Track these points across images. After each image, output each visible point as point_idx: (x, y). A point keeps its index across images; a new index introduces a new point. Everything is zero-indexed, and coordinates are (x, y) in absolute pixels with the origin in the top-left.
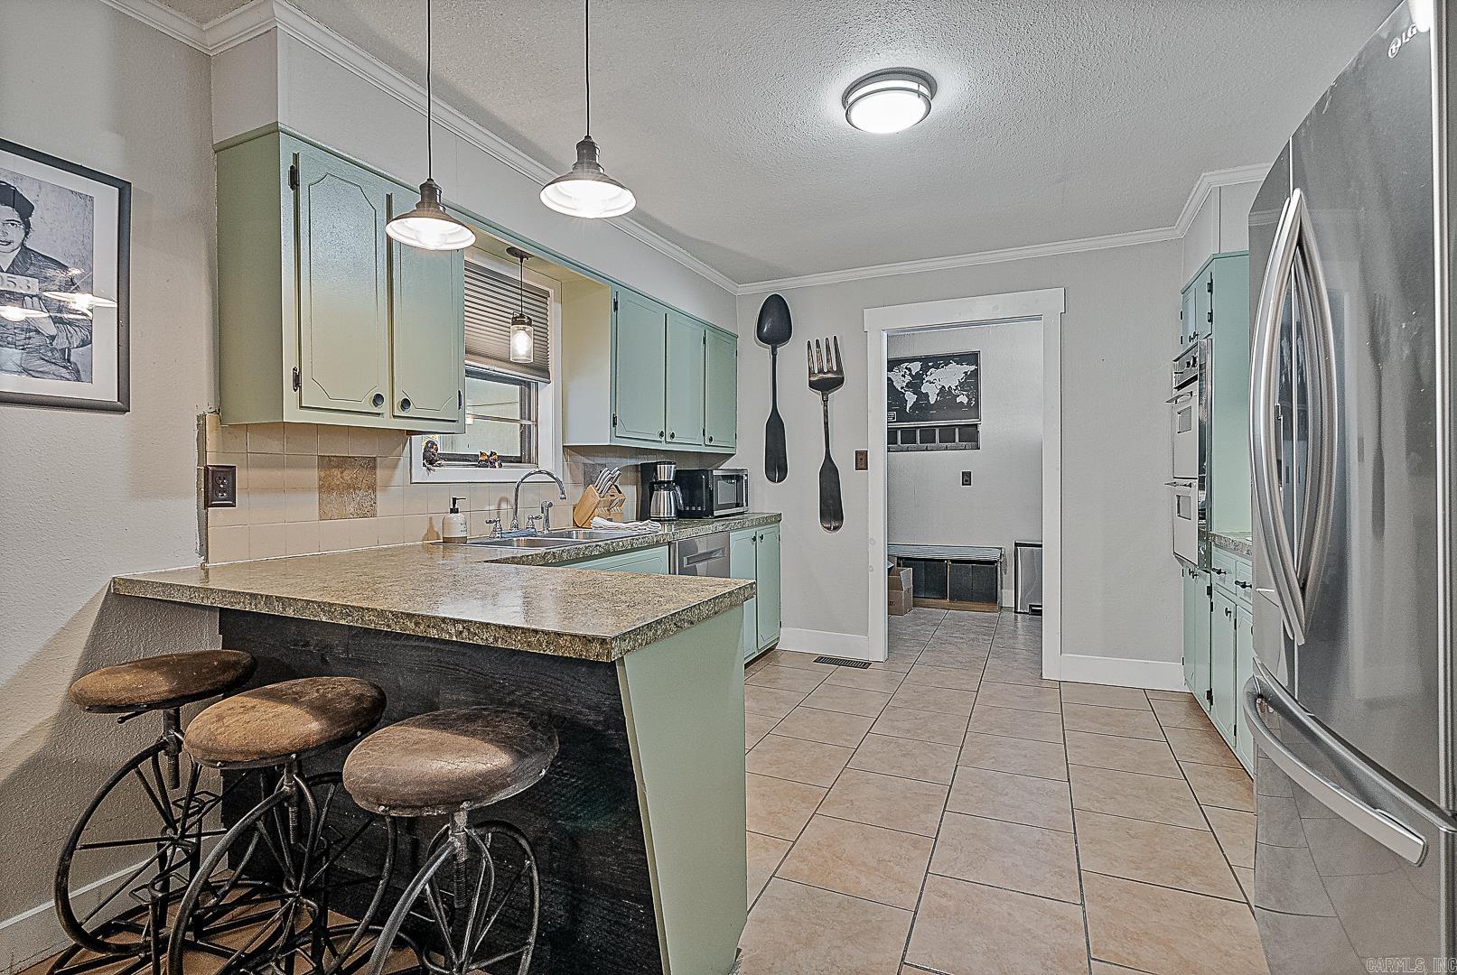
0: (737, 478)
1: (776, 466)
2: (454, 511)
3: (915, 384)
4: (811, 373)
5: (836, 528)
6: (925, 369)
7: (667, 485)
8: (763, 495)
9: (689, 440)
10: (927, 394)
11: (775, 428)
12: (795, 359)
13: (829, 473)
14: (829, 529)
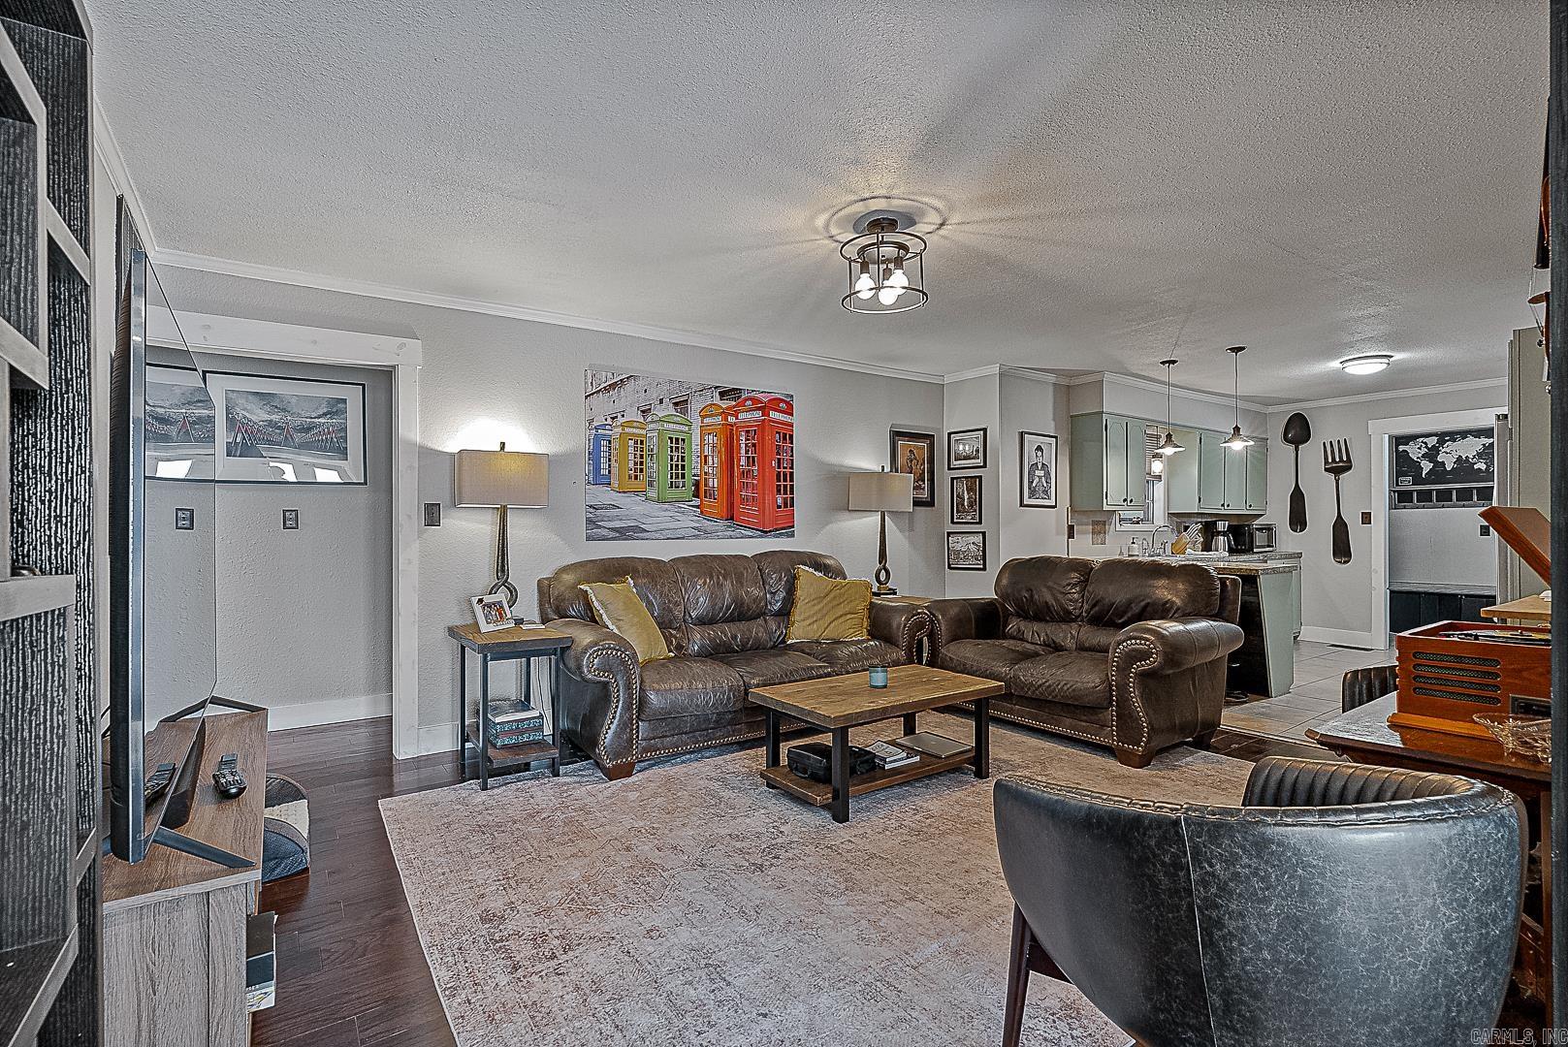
0: (1268, 529)
1: (1298, 520)
2: (1133, 543)
3: (1432, 454)
4: (1326, 462)
5: (1345, 562)
6: (1441, 442)
7: (1224, 534)
8: (1288, 540)
9: (1237, 508)
10: (1443, 462)
11: (1297, 498)
12: (1312, 454)
13: (1340, 529)
14: (1340, 562)
